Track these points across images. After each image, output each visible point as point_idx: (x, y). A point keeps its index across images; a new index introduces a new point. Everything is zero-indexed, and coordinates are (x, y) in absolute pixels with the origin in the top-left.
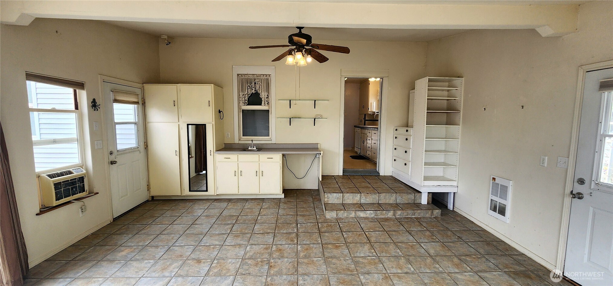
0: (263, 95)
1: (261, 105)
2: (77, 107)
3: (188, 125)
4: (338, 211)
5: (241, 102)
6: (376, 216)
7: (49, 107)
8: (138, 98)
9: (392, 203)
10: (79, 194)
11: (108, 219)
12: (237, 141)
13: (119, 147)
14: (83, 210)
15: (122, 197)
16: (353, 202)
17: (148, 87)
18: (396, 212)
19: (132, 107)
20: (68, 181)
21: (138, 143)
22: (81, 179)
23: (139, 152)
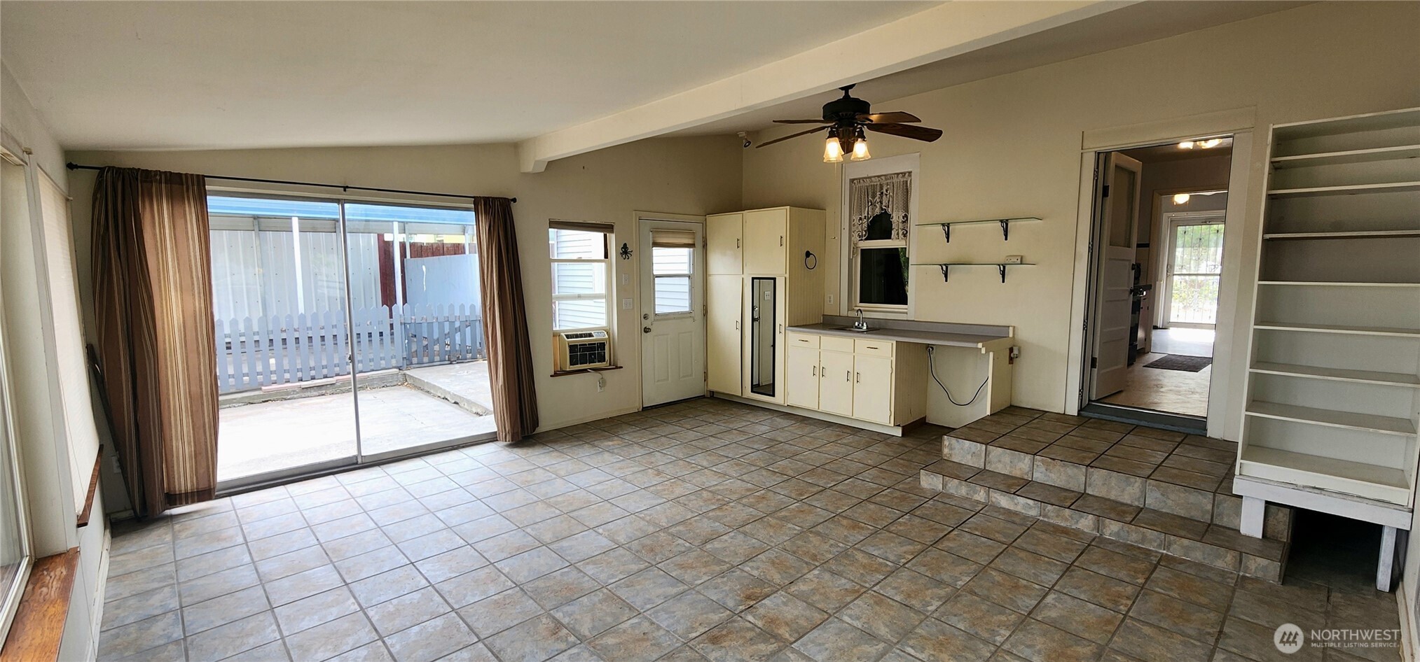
0: (896, 217)
1: (890, 238)
2: (606, 256)
3: (753, 279)
4: (948, 478)
5: (856, 235)
6: (1044, 516)
7: (575, 257)
8: (694, 238)
9: (1129, 502)
10: (597, 363)
11: (635, 406)
12: (844, 312)
13: (659, 310)
14: (603, 383)
15: (658, 381)
16: (1010, 472)
17: (710, 219)
18: (1103, 521)
19: (686, 251)
20: (586, 345)
21: (691, 305)
22: (602, 345)
23: (692, 319)
